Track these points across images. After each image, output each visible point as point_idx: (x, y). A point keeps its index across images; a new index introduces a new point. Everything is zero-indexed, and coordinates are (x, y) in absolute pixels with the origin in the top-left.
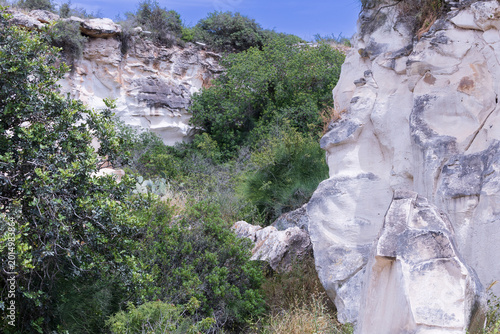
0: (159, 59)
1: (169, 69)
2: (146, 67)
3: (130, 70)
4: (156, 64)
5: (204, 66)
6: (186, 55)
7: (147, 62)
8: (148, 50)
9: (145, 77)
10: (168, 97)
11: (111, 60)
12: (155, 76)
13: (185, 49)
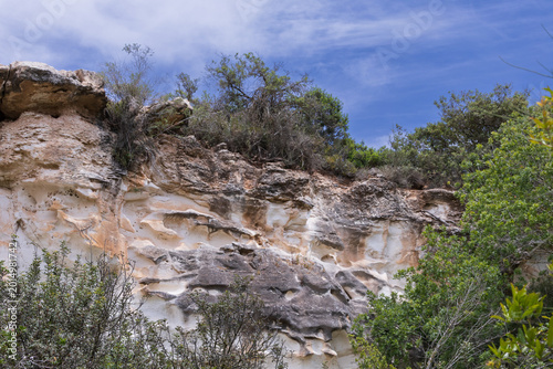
0: (259, 194)
1: (301, 227)
2: (216, 218)
3: (159, 226)
4: (253, 213)
5: (418, 226)
6: (361, 198)
7: (221, 207)
8: (225, 175)
9: (213, 246)
10: (289, 297)
11: (67, 179)
12: (249, 244)
13: (357, 183)
